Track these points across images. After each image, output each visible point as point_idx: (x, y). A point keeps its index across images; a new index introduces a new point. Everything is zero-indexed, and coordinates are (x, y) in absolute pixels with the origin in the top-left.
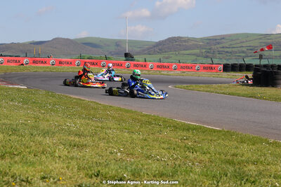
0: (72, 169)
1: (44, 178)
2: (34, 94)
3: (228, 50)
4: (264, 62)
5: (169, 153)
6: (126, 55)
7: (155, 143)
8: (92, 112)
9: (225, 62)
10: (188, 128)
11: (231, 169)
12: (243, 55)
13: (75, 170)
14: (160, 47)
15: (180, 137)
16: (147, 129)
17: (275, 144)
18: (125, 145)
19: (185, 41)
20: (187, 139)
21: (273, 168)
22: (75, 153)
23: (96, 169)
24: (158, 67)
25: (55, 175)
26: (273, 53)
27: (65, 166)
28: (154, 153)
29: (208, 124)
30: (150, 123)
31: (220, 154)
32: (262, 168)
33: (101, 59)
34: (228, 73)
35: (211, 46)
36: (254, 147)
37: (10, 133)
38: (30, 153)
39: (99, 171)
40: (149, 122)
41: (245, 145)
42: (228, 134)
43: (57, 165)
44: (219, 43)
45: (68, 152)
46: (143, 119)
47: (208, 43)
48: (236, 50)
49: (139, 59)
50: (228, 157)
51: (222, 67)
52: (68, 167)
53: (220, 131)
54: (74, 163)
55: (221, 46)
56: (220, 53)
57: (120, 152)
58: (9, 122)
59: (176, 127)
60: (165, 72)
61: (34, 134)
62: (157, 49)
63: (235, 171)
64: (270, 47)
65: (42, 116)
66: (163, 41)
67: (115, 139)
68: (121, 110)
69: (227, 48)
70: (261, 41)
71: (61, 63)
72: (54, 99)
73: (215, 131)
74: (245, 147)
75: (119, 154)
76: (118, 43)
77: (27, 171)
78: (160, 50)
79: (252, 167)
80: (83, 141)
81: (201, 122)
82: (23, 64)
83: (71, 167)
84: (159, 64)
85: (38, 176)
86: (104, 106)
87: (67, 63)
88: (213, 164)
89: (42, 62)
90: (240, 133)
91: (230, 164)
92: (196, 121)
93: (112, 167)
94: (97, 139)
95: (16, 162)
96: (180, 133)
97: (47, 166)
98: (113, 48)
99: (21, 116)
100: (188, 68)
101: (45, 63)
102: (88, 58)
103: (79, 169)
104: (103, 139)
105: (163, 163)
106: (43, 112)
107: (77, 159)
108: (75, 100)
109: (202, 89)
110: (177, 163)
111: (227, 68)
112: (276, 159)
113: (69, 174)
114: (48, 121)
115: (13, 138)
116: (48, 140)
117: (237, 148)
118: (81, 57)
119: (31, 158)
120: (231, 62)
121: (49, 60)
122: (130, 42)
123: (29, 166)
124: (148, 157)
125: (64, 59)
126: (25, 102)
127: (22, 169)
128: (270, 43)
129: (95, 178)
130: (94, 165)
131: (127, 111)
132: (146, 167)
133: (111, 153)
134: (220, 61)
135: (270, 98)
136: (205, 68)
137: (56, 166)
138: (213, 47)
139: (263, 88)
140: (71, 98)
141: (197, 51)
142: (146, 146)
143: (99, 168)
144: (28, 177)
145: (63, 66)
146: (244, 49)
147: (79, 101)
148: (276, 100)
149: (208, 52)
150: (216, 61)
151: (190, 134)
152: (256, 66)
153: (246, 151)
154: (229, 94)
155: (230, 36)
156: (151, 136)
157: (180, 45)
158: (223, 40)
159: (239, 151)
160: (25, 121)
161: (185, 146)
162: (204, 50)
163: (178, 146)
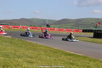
2: (14, 40)
3: (83, 24)
4: (97, 29)
5: (64, 65)
6: (47, 25)
7: (59, 61)
8: (35, 48)
9: (83, 29)
10: (70, 55)
12: (90, 26)
15: (68, 59)
16: (56, 55)
18: (48, 62)
19: (68, 20)
20: (70, 60)
22: (30, 65)
24: (59, 30)
26: (100, 25)
33: (38, 27)
34: (84, 33)
36: (95, 63)
37: (6, 57)
40: (56, 52)
41: (92, 62)
42: (85, 58)
45: (27, 65)
47: (77, 21)
48: (87, 24)
49: (52, 27)
51: (82, 30)
53: (82, 56)
55: (81, 22)
56: (81, 25)
58: (5, 52)
60: (61, 32)
61: (15, 57)
62: (58, 23)
66: (60, 20)
67: (44, 60)
68: (46, 47)
69: (83, 23)
70: (96, 21)
71: (23, 28)
72: (21, 42)
73: (80, 56)
76: (44, 21)
82: (10, 28)
84: (59, 29)
86: (39, 45)
87: (26, 28)
89: (17, 27)
90: (89, 57)
92: (73, 52)
94: (37, 60)
96: (68, 57)
98: (42, 22)
100: (69, 30)
101: (18, 28)
104: (40, 59)
106: (17, 47)
111: (84, 31)
114: (19, 51)
115: (7, 59)
116: (20, 60)
117: (88, 63)
118: (31, 26)
120: (85, 29)
121: (19, 27)
122: (49, 20)
126: (11, 43)
128: (99, 22)
131: (48, 47)
134: (81, 29)
135: (100, 43)
136: (76, 31)
138: (79, 23)
139: (97, 39)
140: (27, 42)
141: (73, 24)
146: (90, 24)
147: (30, 43)
149: (77, 24)
151: (71, 57)
152: (94, 30)
153: (92, 65)
154: (85, 41)
155: (85, 19)
156: (57, 58)
157: (67, 22)
158: (82, 20)
159: (90, 65)
160: (11, 51)
161: (70, 63)
162: (75, 24)
163: (67, 63)
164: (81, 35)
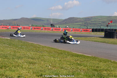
1: (19, 77)
2: (13, 41)
3: (93, 23)
4: (109, 28)
5: (70, 66)
6: (51, 25)
7: (64, 62)
8: (38, 49)
9: (93, 28)
10: (78, 56)
11: (96, 73)
12: (100, 25)
13: (32, 73)
15: (74, 60)
16: (61, 56)
17: (114, 62)
18: (52, 63)
19: (76, 19)
20: (77, 60)
22: (31, 66)
23: (40, 73)
25: (23, 76)
26: (113, 24)
27: (27, 72)
28: (64, 66)
29: (86, 54)
30: (62, 54)
31: (91, 67)
32: (109, 73)
33: (41, 26)
34: (94, 33)
37: (4, 58)
38: (12, 66)
39: (42, 74)
41: (102, 63)
42: (94, 58)
43: (24, 71)
45: (29, 66)
46: (59, 52)
47: (85, 20)
48: (96, 23)
50: (95, 68)
51: (91, 30)
52: (29, 72)
53: (91, 57)
54: (31, 70)
55: (91, 21)
56: (90, 24)
57: (50, 66)
58: (3, 53)
59: (73, 55)
61: (14, 58)
62: (64, 22)
63: (98, 74)
64: (111, 22)
65: (17, 51)
66: (67, 19)
67: (48, 60)
68: (49, 48)
70: (107, 19)
71: (24, 28)
72: (22, 43)
73: (89, 57)
74: (101, 64)
75: (50, 67)
76: (48, 20)
77: (12, 74)
78: (65, 23)
79: (105, 72)
80: (34, 61)
81: (84, 53)
82: (8, 29)
83: (30, 73)
84: (65, 29)
85: (17, 76)
86: (43, 46)
87: (27, 28)
88: (89, 71)
90: (99, 58)
92: (81, 53)
93: (47, 72)
94: (40, 60)
95: (7, 70)
96: (75, 58)
97: (20, 72)
98: (46, 22)
99: (8, 51)
100: (77, 30)
102: (36, 26)
104: (43, 60)
105: (68, 71)
106: (17, 49)
108: (30, 44)
109: (83, 39)
110: (74, 70)
111: (93, 30)
112: (115, 69)
113: (29, 75)
114: (19, 52)
115: (6, 60)
116: (20, 61)
117: (98, 64)
118: (32, 26)
119: (13, 68)
120: (95, 28)
122: (53, 19)
123: (13, 72)
124: (62, 68)
126: (10, 44)
127: (10, 73)
128: (112, 20)
129: (40, 77)
130: (40, 71)
131: (52, 49)
132: (61, 72)
133: (46, 66)
134: (90, 28)
135: (112, 43)
136: (84, 30)
137: (24, 72)
138: (87, 22)
139: (109, 39)
140: (28, 43)
141: (81, 23)
142: (61, 63)
143: (42, 73)
145: (25, 29)
146: (101, 22)
147: (32, 44)
148: (114, 44)
149: (85, 24)
150: (89, 27)
151: (79, 58)
152: (105, 29)
153: (102, 65)
154: (94, 41)
155: (94, 17)
156: (63, 59)
157: (74, 21)
158: (91, 19)
159: (99, 66)
160: (10, 52)
161: (77, 63)
162: (84, 23)
163: (74, 63)
164: (90, 35)
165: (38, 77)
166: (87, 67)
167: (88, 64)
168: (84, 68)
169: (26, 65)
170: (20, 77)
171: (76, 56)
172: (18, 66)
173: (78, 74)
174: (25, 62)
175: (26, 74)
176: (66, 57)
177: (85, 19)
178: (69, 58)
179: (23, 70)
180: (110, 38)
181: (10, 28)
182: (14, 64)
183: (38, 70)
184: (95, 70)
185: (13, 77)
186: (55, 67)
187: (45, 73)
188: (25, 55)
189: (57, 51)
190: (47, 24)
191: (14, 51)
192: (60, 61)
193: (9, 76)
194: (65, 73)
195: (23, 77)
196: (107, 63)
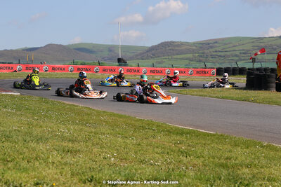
0: (66, 175)
1: (37, 184)
2: (27, 101)
3: (219, 54)
4: (257, 65)
5: (163, 157)
6: (119, 60)
7: (149, 147)
8: (85, 118)
9: (218, 66)
10: (182, 133)
11: (225, 172)
12: (237, 58)
13: (69, 176)
14: (153, 52)
15: (174, 142)
16: (141, 134)
17: (269, 147)
18: (118, 150)
19: (178, 46)
20: (180, 143)
21: (266, 171)
22: (69, 159)
23: (89, 175)
24: (151, 71)
25: (48, 181)
26: (266, 56)
27: (59, 171)
28: (148, 157)
29: (202, 128)
30: (144, 128)
31: (213, 158)
32: (255, 171)
33: (94, 64)
35: (203, 51)
36: (248, 151)
37: (4, 140)
38: (23, 159)
39: (93, 177)
40: (142, 127)
41: (239, 149)
42: (221, 138)
43: (51, 171)
44: (211, 47)
45: (62, 158)
46: (137, 123)
47: (201, 47)
48: (228, 53)
49: (132, 64)
50: (222, 161)
51: (215, 71)
52: (61, 173)
53: (214, 135)
54: (67, 168)
55: (214, 50)
56: (213, 57)
57: (114, 157)
58: (2, 129)
59: (170, 132)
60: (157, 77)
61: (27, 140)
62: (150, 54)
63: (229, 174)
64: (263, 51)
65: (35, 123)
66: (156, 46)
67: (109, 145)
68: (114, 115)
69: (220, 52)
70: (253, 44)
71: (54, 69)
72: (48, 106)
73: (208, 135)
74: (238, 151)
75: (112, 159)
76: (111, 49)
77: (20, 178)
78: (153, 54)
79: (246, 170)
80: (76, 146)
81: (194, 126)
82: (16, 71)
83: (64, 173)
84: (153, 69)
85: (32, 182)
86: (98, 112)
87: (60, 69)
88: (207, 168)
90: (234, 136)
91: (223, 167)
92: (190, 126)
93: (106, 172)
94: (90, 145)
95: (9, 169)
96: (174, 137)
97: (41, 172)
98: (106, 54)
99: (15, 123)
102: (82, 64)
103: (72, 175)
104: (97, 144)
105: (156, 167)
106: (36, 118)
107: (70, 164)
108: (68, 106)
109: (195, 93)
110: (171, 167)
111: (220, 72)
112: (269, 162)
113: (62, 179)
114: (41, 127)
115: (6, 144)
116: (41, 147)
117: (230, 151)
118: (74, 63)
119: (24, 164)
120: (224, 66)
121: (42, 67)
122: (124, 47)
123: (23, 172)
124: (142, 162)
125: (57, 66)
126: (18, 108)
127: (15, 175)
128: (263, 46)
129: (88, 184)
130: (88, 170)
131: (121, 116)
132: (139, 171)
133: (105, 158)
134: (213, 65)
135: (264, 102)
136: (198, 72)
137: (49, 172)
138: (206, 51)
139: (256, 92)
140: (64, 104)
141: (190, 56)
142: (140, 150)
143: (93, 174)
144: (21, 184)
145: (56, 72)
146: (238, 53)
147: (72, 107)
148: (269, 103)
149: (201, 56)
150: (209, 65)
151: (184, 138)
152: (249, 69)
153: (240, 154)
154: (223, 98)
155: (223, 40)
156: (145, 141)
157: (173, 50)
158: (216, 44)
159: (233, 155)
160: (18, 127)
161: (179, 151)
162: (197, 54)
163: (172, 151)
165: (85, 183)
166: (202, 159)
167: (206, 152)
168: (195, 161)
169: (55, 157)
170: (40, 184)
171: (177, 134)
172: (36, 158)
173: (181, 176)
174: (54, 148)
175: (56, 176)
176: (154, 136)
177: (200, 45)
178: (160, 138)
179: (47, 169)
180: (260, 90)
181: (19, 70)
182: (27, 154)
183: (84, 168)
184: (223, 166)
185: (23, 185)
186: (126, 159)
187: (100, 175)
188: (56, 131)
189: (133, 122)
190: (110, 59)
191: (28, 124)
192: (139, 145)
193: (13, 182)
194: (148, 173)
195: (47, 185)
196: (253, 148)
